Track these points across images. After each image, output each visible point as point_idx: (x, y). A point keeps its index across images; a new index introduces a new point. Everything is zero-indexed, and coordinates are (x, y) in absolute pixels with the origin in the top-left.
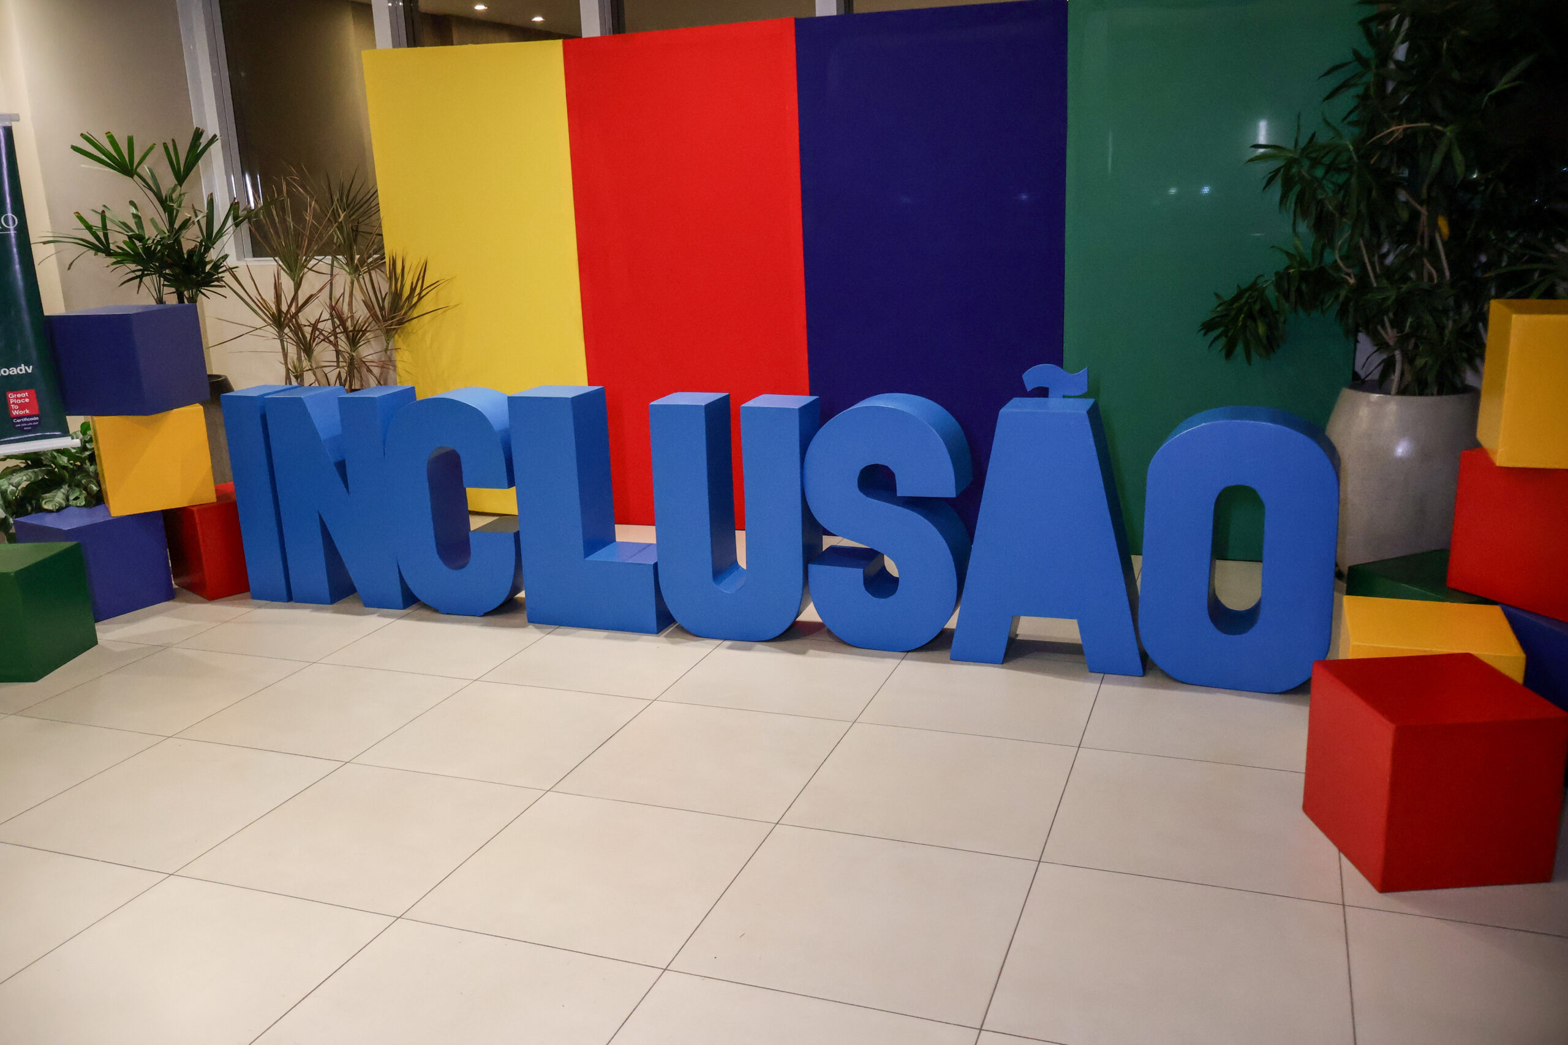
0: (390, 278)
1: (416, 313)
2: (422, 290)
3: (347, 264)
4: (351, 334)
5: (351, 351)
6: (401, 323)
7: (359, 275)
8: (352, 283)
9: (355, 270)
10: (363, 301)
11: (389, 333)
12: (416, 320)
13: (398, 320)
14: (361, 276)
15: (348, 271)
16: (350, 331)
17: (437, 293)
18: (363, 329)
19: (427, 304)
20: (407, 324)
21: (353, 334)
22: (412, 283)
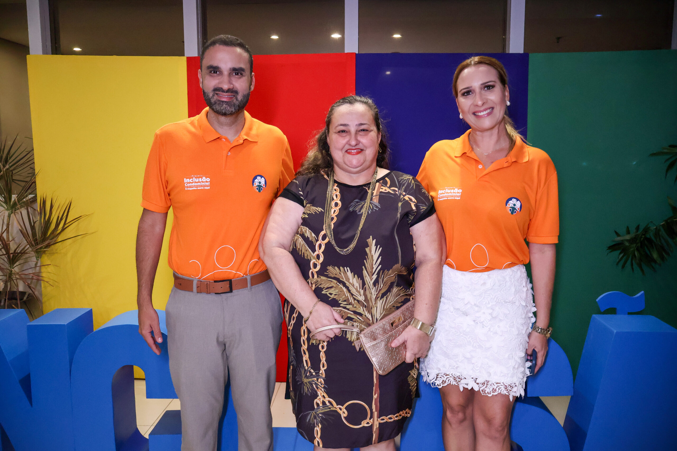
0: (41, 213)
1: (60, 239)
2: (65, 224)
3: (6, 202)
4: (12, 255)
5: (10, 267)
6: (48, 246)
7: (15, 210)
8: (9, 216)
9: (13, 208)
10: (20, 229)
11: (39, 253)
12: (60, 243)
13: (46, 244)
14: (18, 211)
15: (6, 208)
16: (12, 253)
17: (78, 224)
18: (22, 252)
19: (69, 232)
20: (53, 246)
21: (13, 256)
22: (58, 217)
